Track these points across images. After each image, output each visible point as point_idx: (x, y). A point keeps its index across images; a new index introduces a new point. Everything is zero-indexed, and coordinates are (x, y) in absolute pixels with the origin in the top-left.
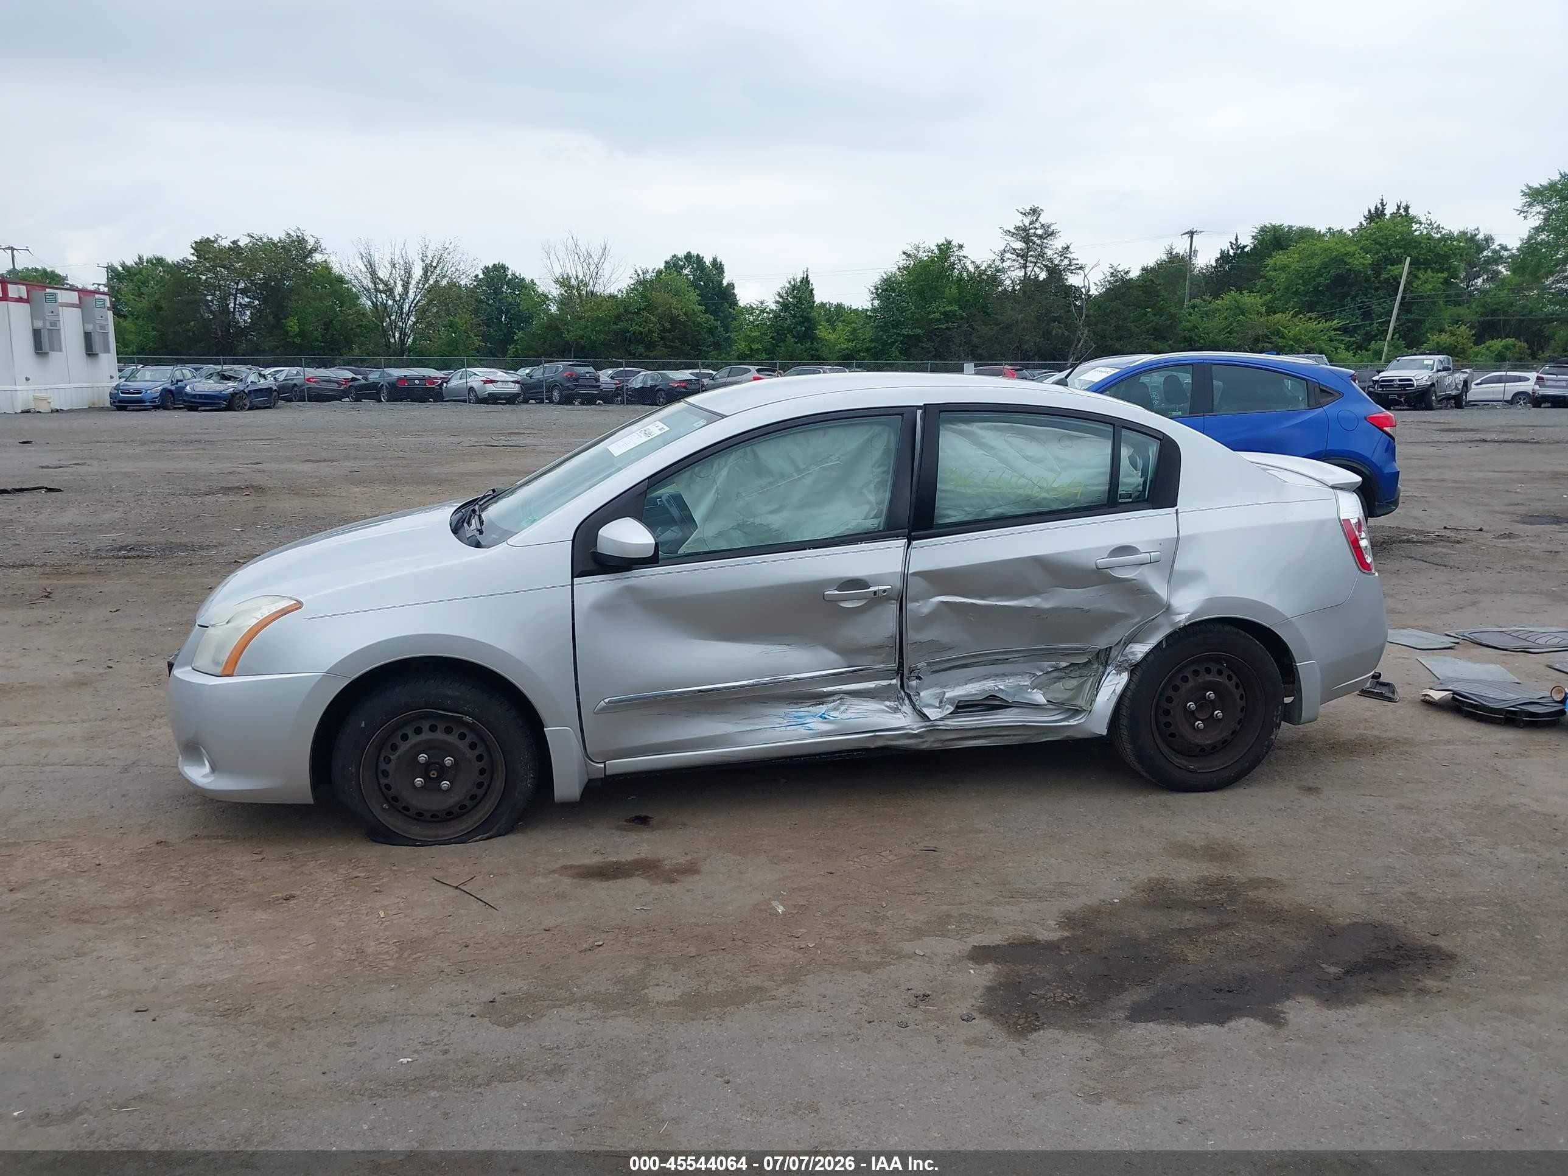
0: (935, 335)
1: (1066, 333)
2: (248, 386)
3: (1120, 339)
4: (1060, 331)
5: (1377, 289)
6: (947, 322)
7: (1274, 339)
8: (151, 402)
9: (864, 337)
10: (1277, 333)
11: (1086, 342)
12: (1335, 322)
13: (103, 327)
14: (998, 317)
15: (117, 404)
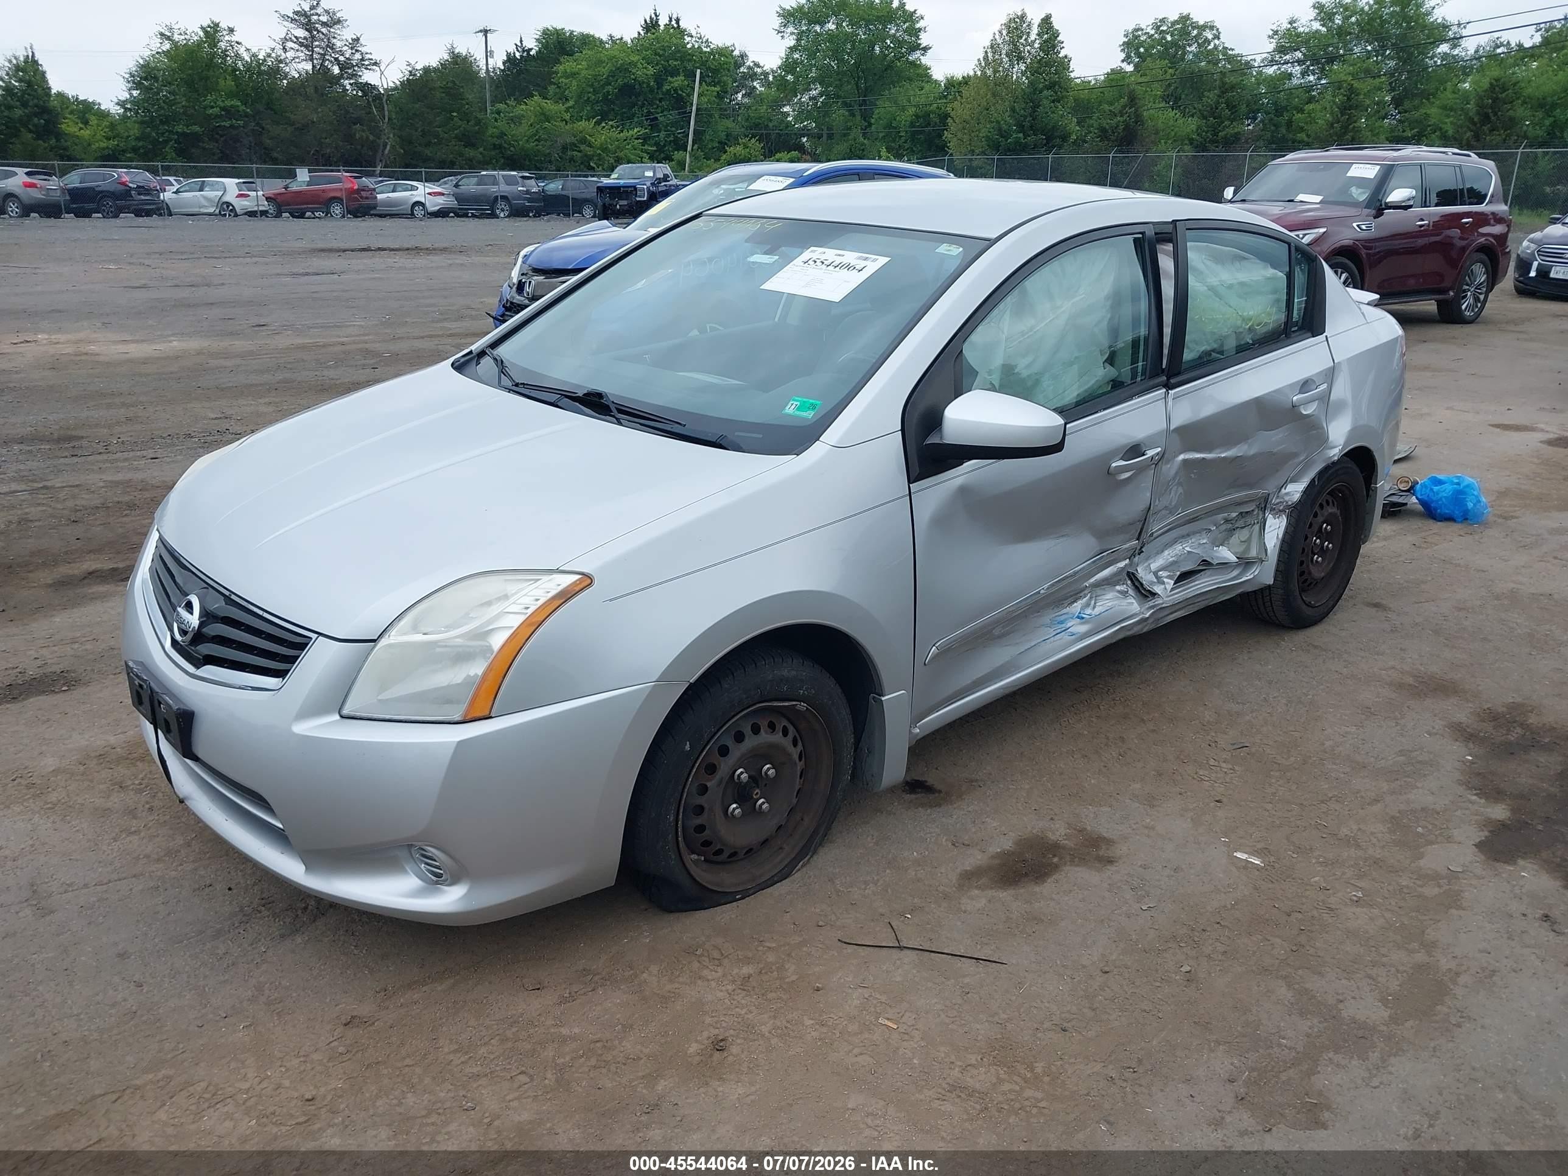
0: (218, 134)
1: (371, 138)
3: (428, 144)
4: (363, 134)
5: (660, 100)
6: (230, 119)
7: (583, 147)
9: (126, 134)
10: (584, 141)
11: (393, 147)
12: (635, 131)
14: (292, 116)
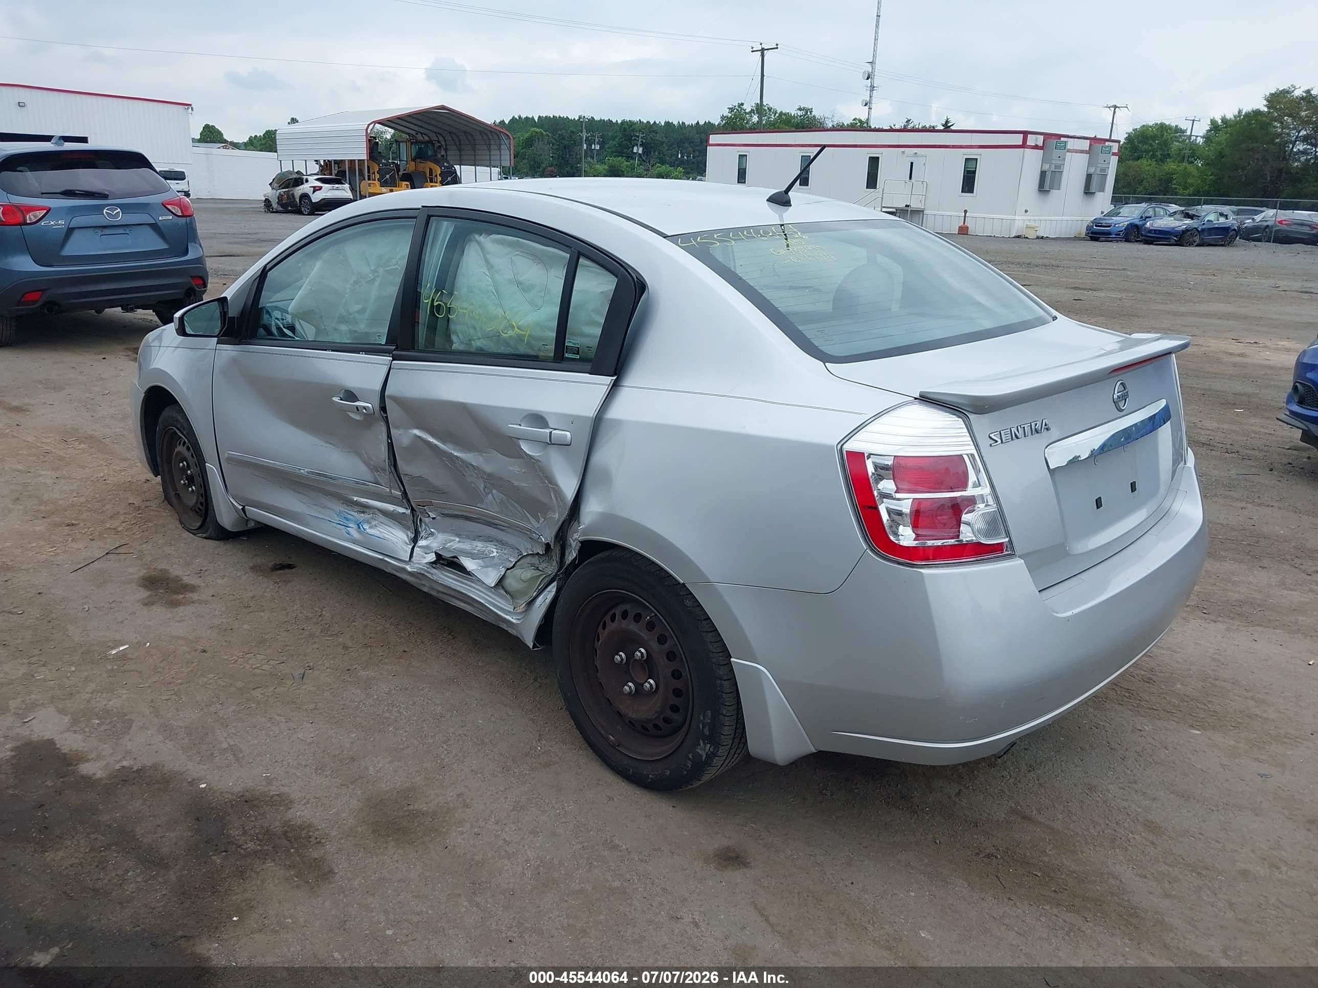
2: (1204, 224)
8: (1116, 235)
13: (1103, 170)
15: (1090, 235)
